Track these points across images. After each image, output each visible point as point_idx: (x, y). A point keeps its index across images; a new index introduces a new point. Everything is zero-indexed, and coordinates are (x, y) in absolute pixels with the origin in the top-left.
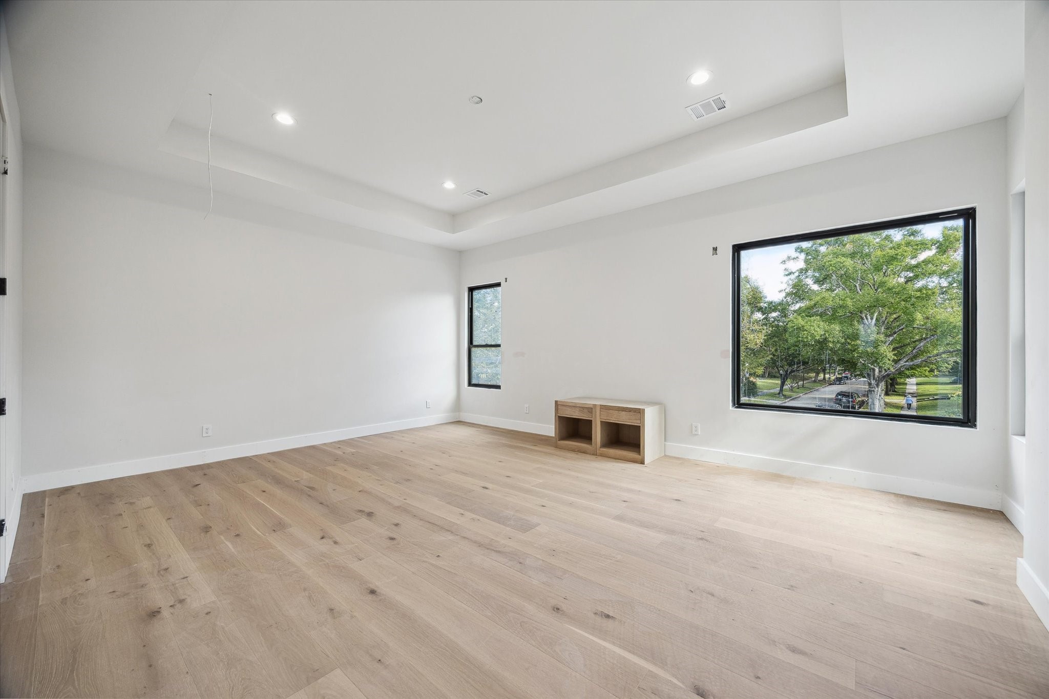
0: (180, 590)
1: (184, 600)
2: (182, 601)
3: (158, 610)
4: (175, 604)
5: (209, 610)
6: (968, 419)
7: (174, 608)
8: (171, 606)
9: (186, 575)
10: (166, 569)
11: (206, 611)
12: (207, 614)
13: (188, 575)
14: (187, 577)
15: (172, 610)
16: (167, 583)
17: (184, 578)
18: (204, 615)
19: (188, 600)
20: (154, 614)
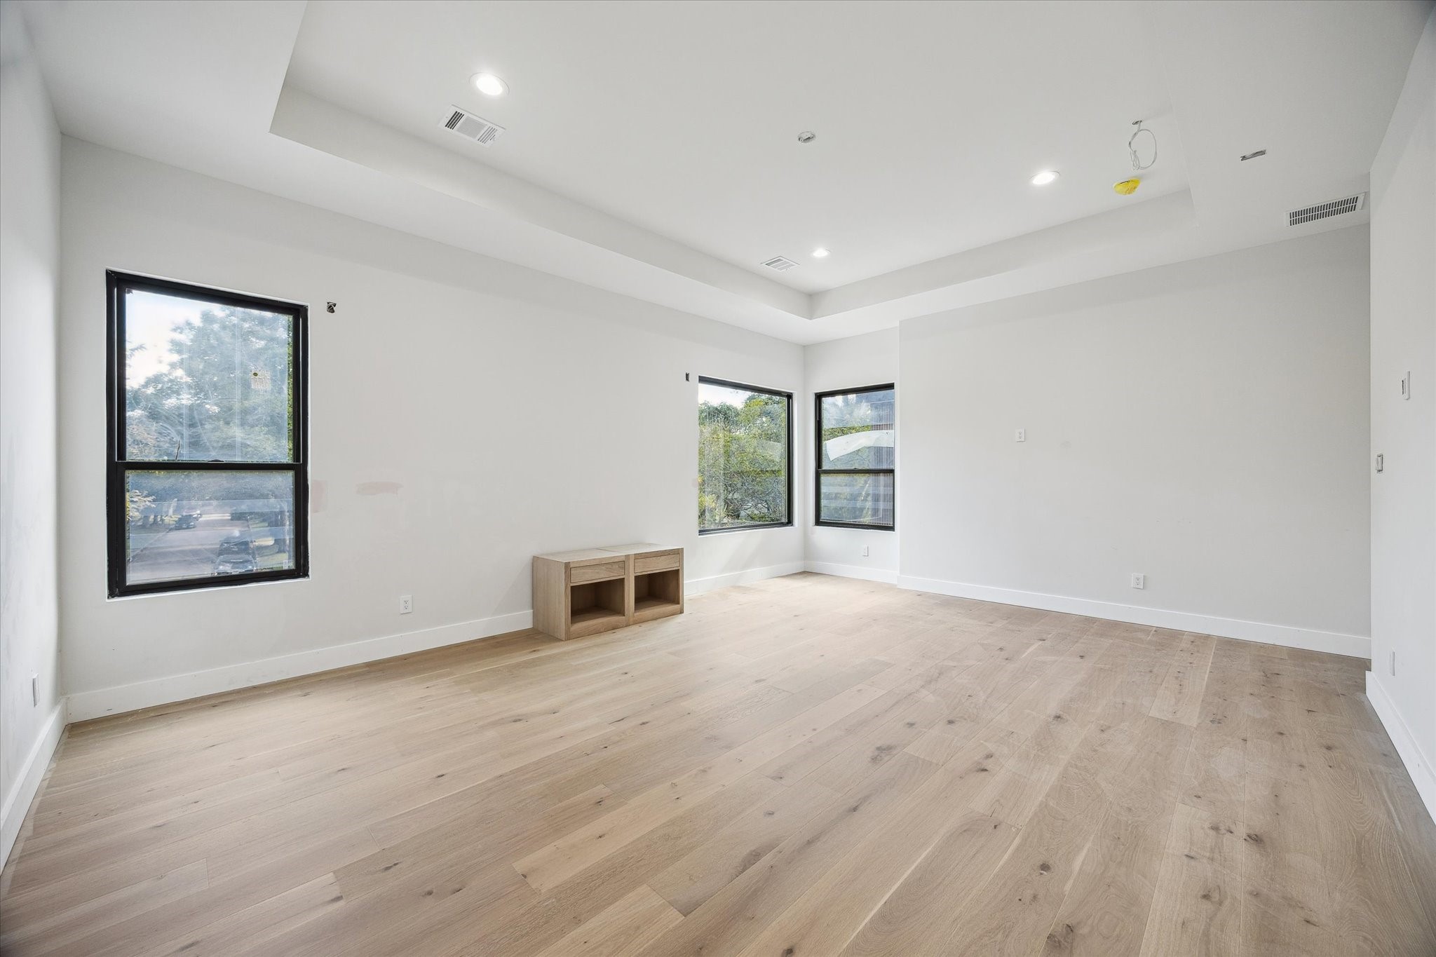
0: (1208, 845)
1: (1213, 828)
2: (1216, 828)
3: (1248, 839)
4: (1225, 832)
5: (1195, 799)
6: (790, 522)
7: (1229, 827)
8: (1231, 832)
9: (1185, 860)
10: (1206, 897)
11: (1198, 800)
12: (1200, 797)
13: (1184, 857)
14: (1187, 856)
15: (1233, 828)
16: (1220, 869)
17: (1192, 858)
18: (1203, 798)
19: (1207, 825)
20: (1255, 839)
